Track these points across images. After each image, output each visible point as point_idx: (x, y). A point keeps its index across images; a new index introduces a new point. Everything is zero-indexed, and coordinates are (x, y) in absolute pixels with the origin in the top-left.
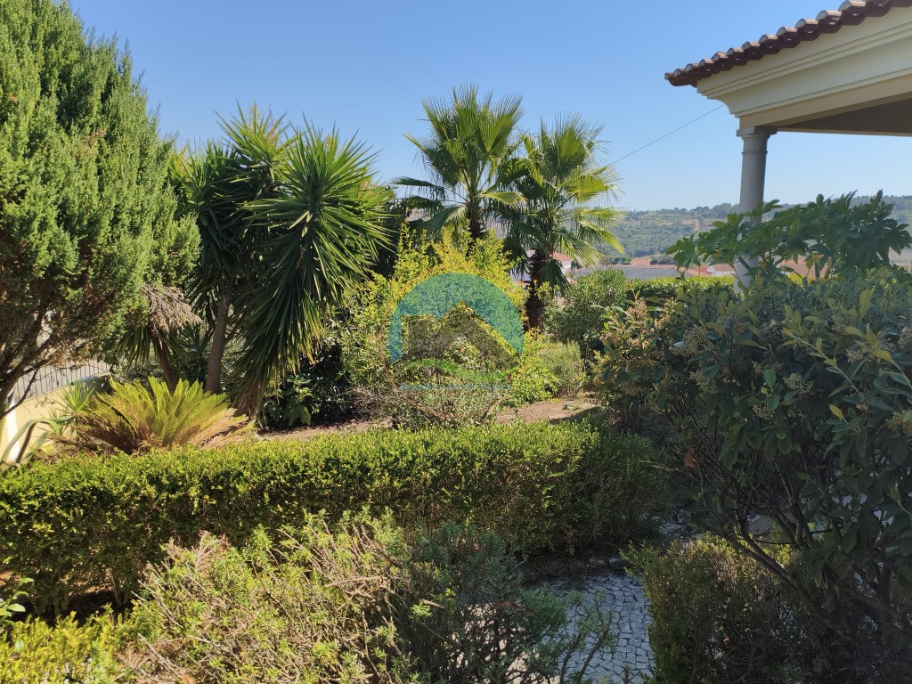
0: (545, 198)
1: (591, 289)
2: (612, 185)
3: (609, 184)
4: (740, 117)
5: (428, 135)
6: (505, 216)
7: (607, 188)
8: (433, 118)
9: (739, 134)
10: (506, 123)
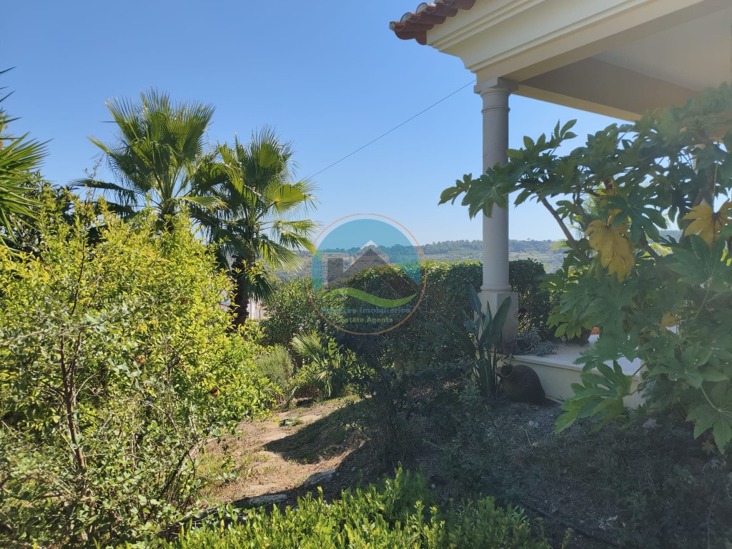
0: (245, 206)
1: (292, 297)
2: (309, 195)
3: (307, 194)
4: (476, 72)
5: (116, 140)
6: (205, 223)
7: (305, 197)
8: (120, 121)
9: (477, 91)
10: (198, 125)
